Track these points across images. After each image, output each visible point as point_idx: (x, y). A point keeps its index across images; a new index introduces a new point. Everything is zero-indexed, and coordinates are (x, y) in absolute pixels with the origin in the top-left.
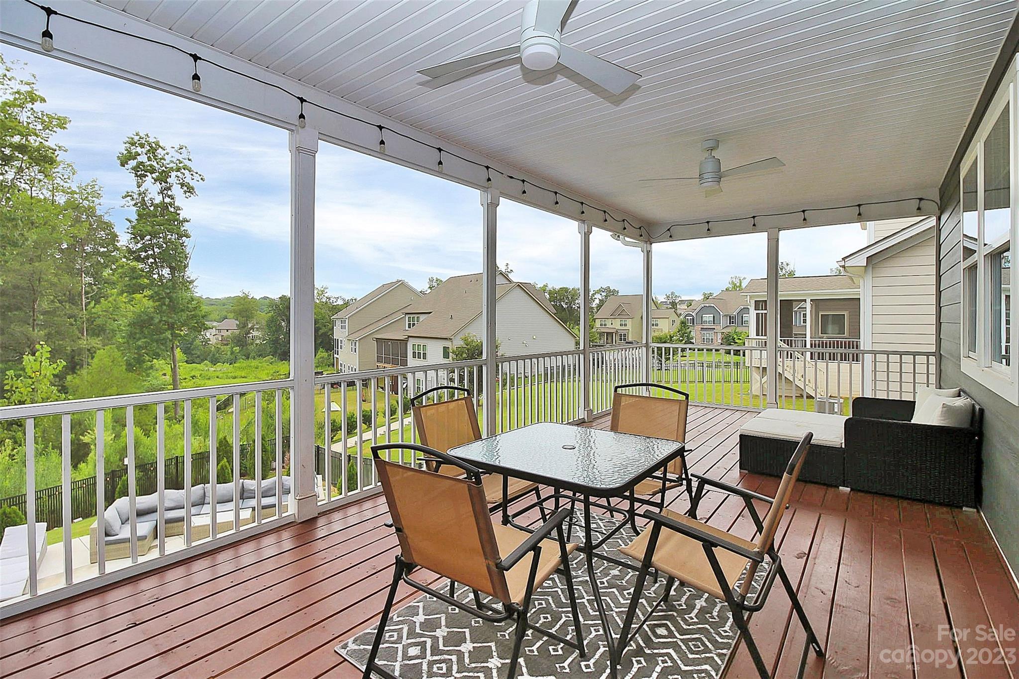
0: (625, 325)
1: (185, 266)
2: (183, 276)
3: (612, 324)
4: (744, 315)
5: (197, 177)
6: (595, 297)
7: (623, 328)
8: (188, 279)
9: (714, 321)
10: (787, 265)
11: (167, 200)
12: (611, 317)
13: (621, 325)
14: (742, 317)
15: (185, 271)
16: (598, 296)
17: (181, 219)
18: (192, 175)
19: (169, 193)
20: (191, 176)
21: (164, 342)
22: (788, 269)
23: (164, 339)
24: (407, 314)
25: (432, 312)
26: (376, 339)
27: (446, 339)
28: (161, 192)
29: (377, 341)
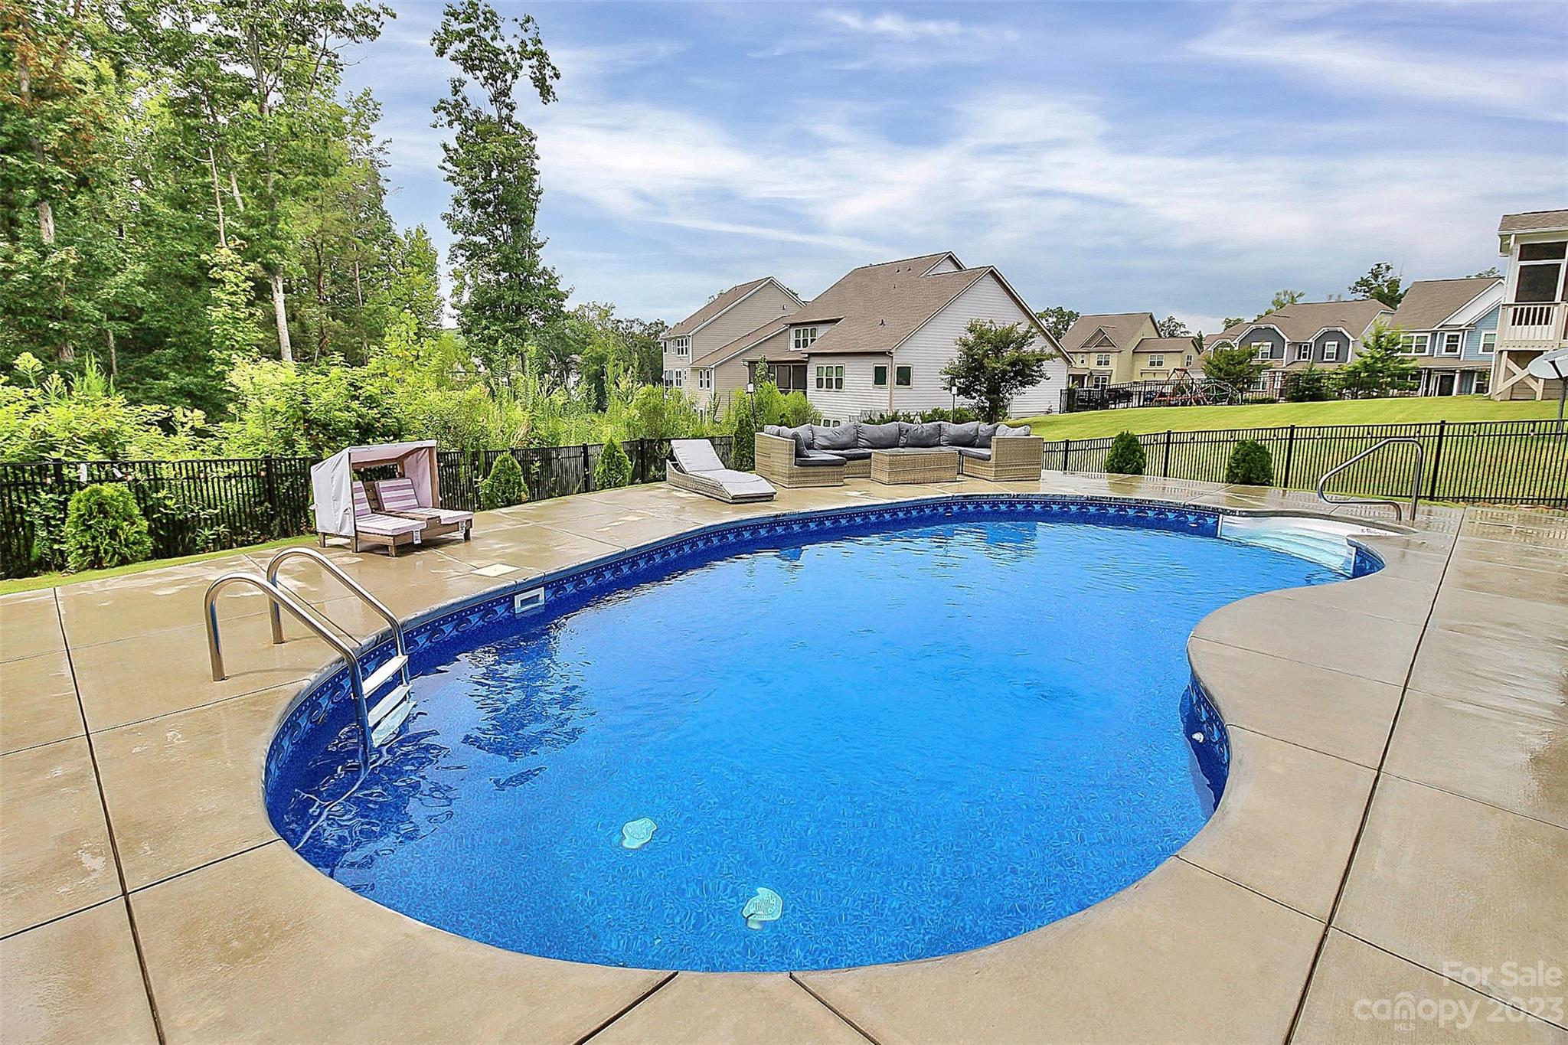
0: (1107, 363)
1: (532, 221)
2: (528, 236)
3: (1083, 362)
4: (1327, 343)
7: (1103, 368)
8: (535, 243)
9: (1271, 353)
10: (1388, 268)
12: (1082, 350)
13: (1099, 363)
14: (1324, 345)
15: (531, 229)
22: (1389, 275)
24: (792, 325)
25: (840, 319)
26: (749, 362)
27: (883, 354)
28: (494, 100)
29: (749, 366)
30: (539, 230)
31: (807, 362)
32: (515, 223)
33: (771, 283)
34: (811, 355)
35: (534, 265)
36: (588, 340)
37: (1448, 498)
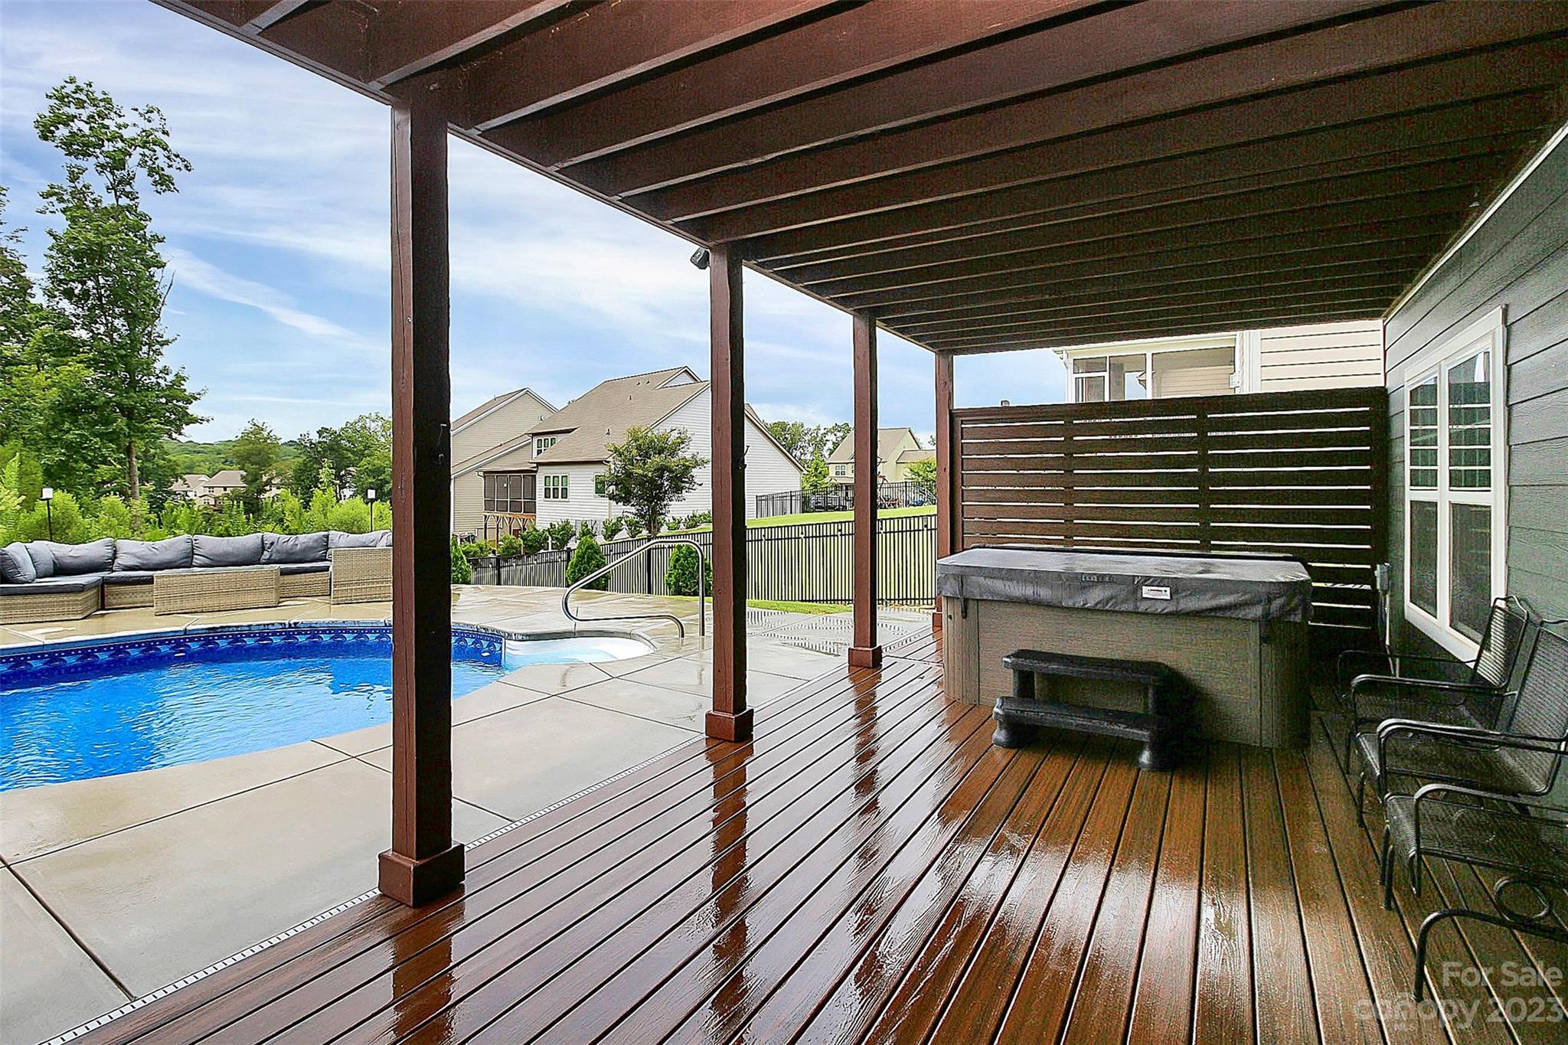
1: (157, 317)
2: (150, 332)
5: (177, 163)
6: (828, 438)
8: (159, 339)
11: (124, 201)
15: (154, 325)
16: (831, 437)
17: (148, 236)
18: (168, 158)
19: (128, 189)
20: (168, 161)
21: (115, 437)
23: (114, 431)
24: (534, 435)
25: (574, 429)
26: (485, 473)
27: (600, 462)
28: (112, 188)
29: (485, 477)
30: (166, 324)
31: (536, 472)
32: (132, 318)
33: (527, 392)
34: (539, 464)
35: (149, 364)
36: (366, 452)
37: (838, 600)
